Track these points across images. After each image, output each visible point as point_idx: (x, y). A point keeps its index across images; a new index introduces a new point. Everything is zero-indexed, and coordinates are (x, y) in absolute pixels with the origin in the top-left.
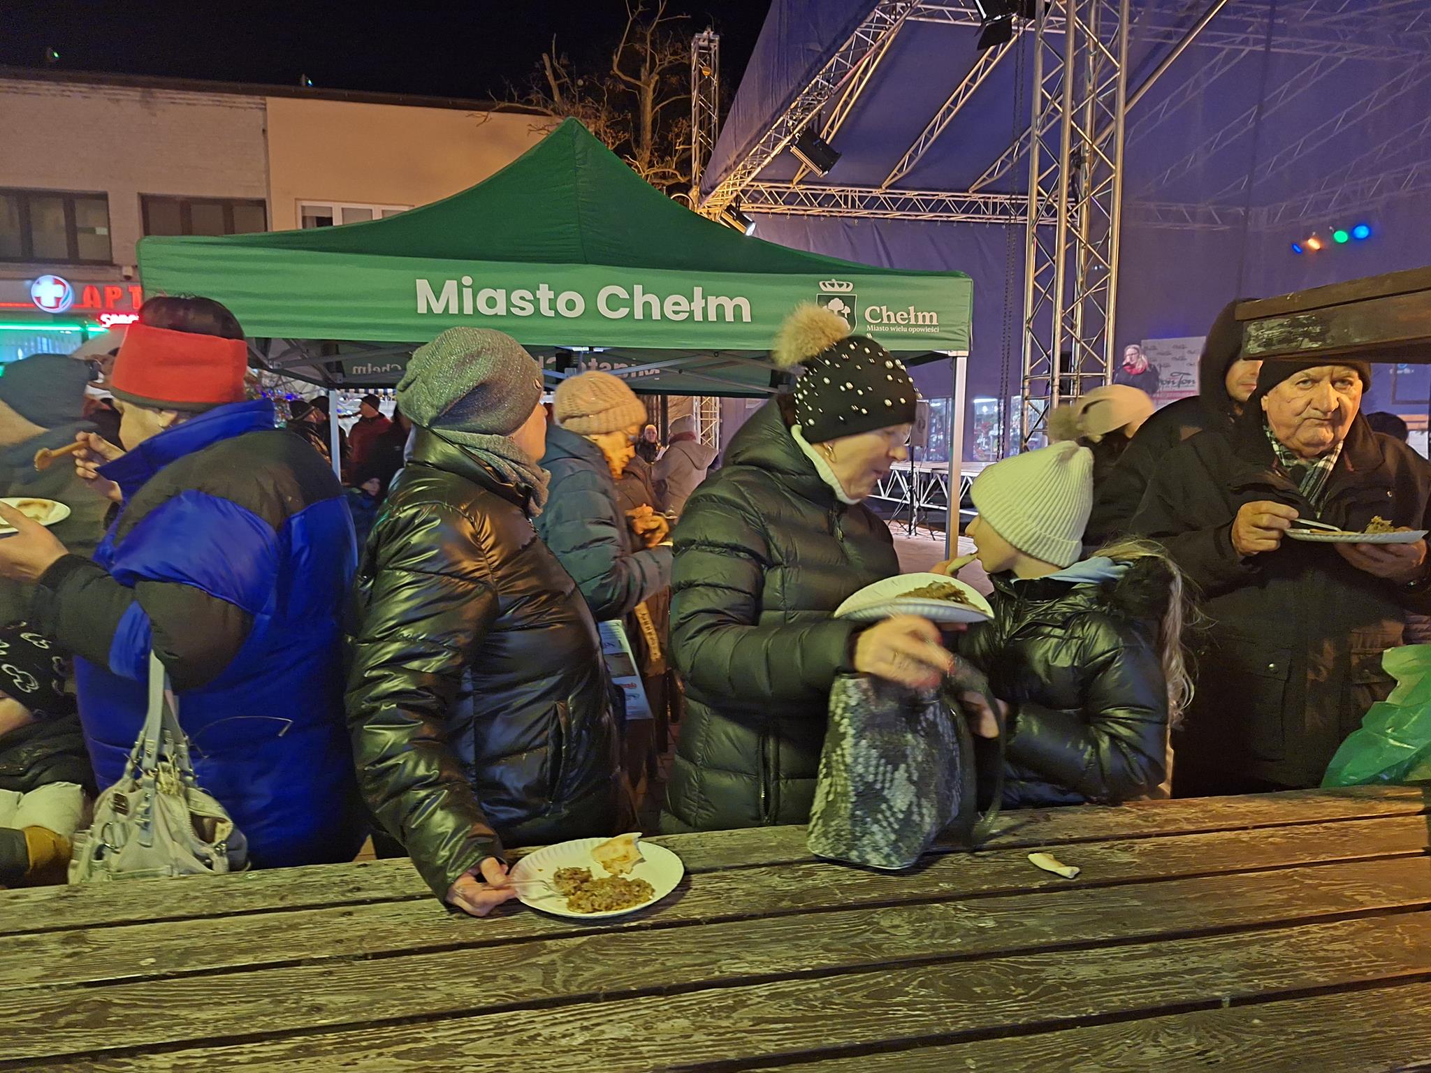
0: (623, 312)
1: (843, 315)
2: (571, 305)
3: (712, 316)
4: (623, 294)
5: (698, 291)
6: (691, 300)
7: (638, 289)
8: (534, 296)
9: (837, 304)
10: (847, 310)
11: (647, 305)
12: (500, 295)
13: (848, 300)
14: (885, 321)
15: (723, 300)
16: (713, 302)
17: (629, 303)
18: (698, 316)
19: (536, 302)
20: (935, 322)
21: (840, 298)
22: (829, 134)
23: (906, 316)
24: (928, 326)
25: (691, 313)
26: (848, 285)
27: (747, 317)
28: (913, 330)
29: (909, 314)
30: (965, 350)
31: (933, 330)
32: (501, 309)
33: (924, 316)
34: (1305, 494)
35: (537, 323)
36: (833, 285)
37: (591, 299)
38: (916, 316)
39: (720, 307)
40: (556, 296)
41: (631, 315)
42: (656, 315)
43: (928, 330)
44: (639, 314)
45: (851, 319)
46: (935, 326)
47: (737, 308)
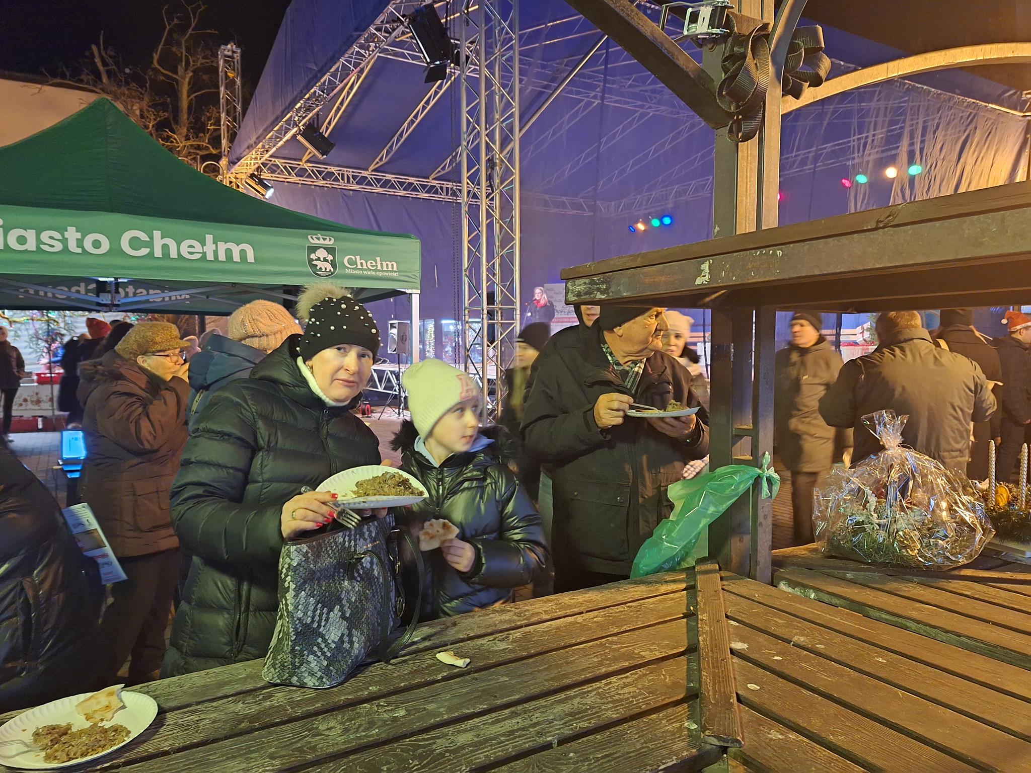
0: (145, 251)
1: (327, 261)
2: (97, 244)
3: (222, 257)
4: (144, 237)
5: (209, 238)
6: (203, 244)
7: (157, 234)
8: (63, 236)
9: (322, 253)
10: (330, 258)
11: (165, 247)
12: (31, 235)
13: (330, 250)
14: (359, 266)
15: (230, 245)
16: (222, 247)
17: (150, 244)
18: (210, 256)
19: (64, 241)
20: (395, 269)
21: (325, 248)
22: (327, 129)
23: (374, 264)
24: (391, 271)
25: (204, 254)
26: (330, 240)
27: (251, 258)
28: (380, 274)
29: (376, 263)
30: (417, 289)
31: (394, 274)
32: (31, 245)
33: (387, 264)
34: (628, 387)
35: (66, 258)
36: (318, 239)
37: (115, 240)
38: (382, 264)
39: (229, 252)
40: (84, 237)
41: (151, 255)
42: (174, 254)
43: (390, 274)
44: (158, 253)
45: (333, 264)
46: (395, 272)
47: (243, 253)
